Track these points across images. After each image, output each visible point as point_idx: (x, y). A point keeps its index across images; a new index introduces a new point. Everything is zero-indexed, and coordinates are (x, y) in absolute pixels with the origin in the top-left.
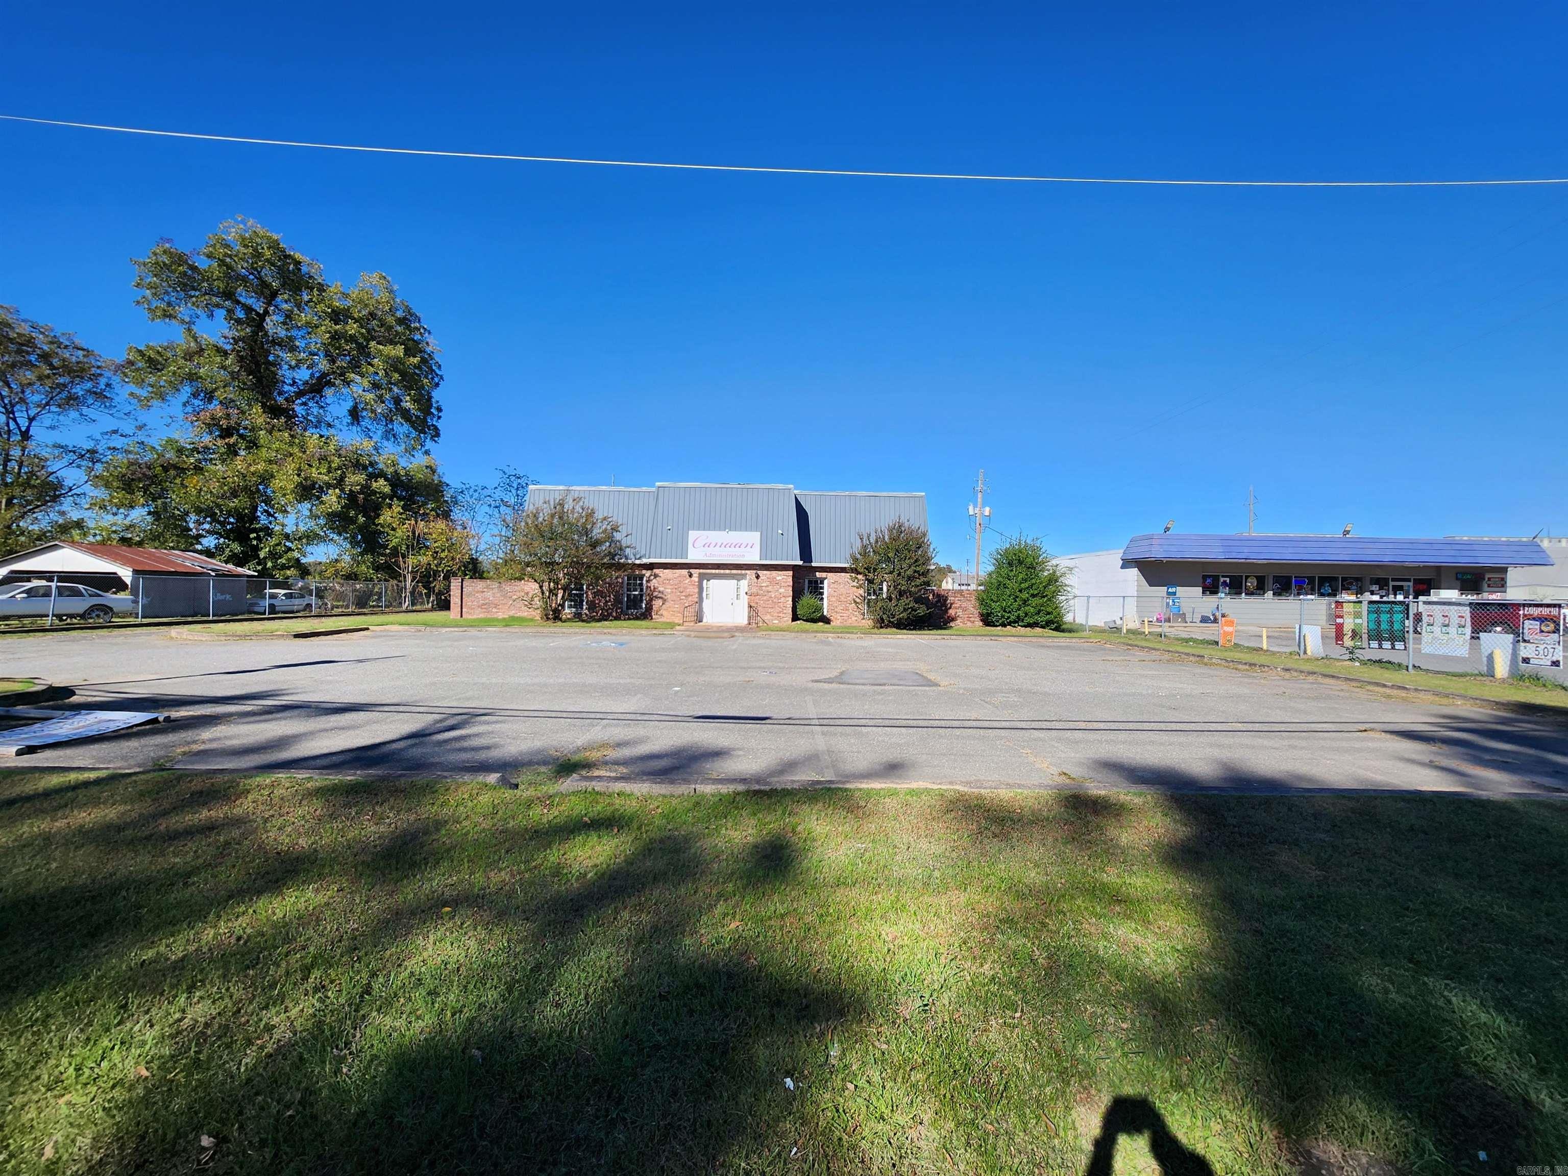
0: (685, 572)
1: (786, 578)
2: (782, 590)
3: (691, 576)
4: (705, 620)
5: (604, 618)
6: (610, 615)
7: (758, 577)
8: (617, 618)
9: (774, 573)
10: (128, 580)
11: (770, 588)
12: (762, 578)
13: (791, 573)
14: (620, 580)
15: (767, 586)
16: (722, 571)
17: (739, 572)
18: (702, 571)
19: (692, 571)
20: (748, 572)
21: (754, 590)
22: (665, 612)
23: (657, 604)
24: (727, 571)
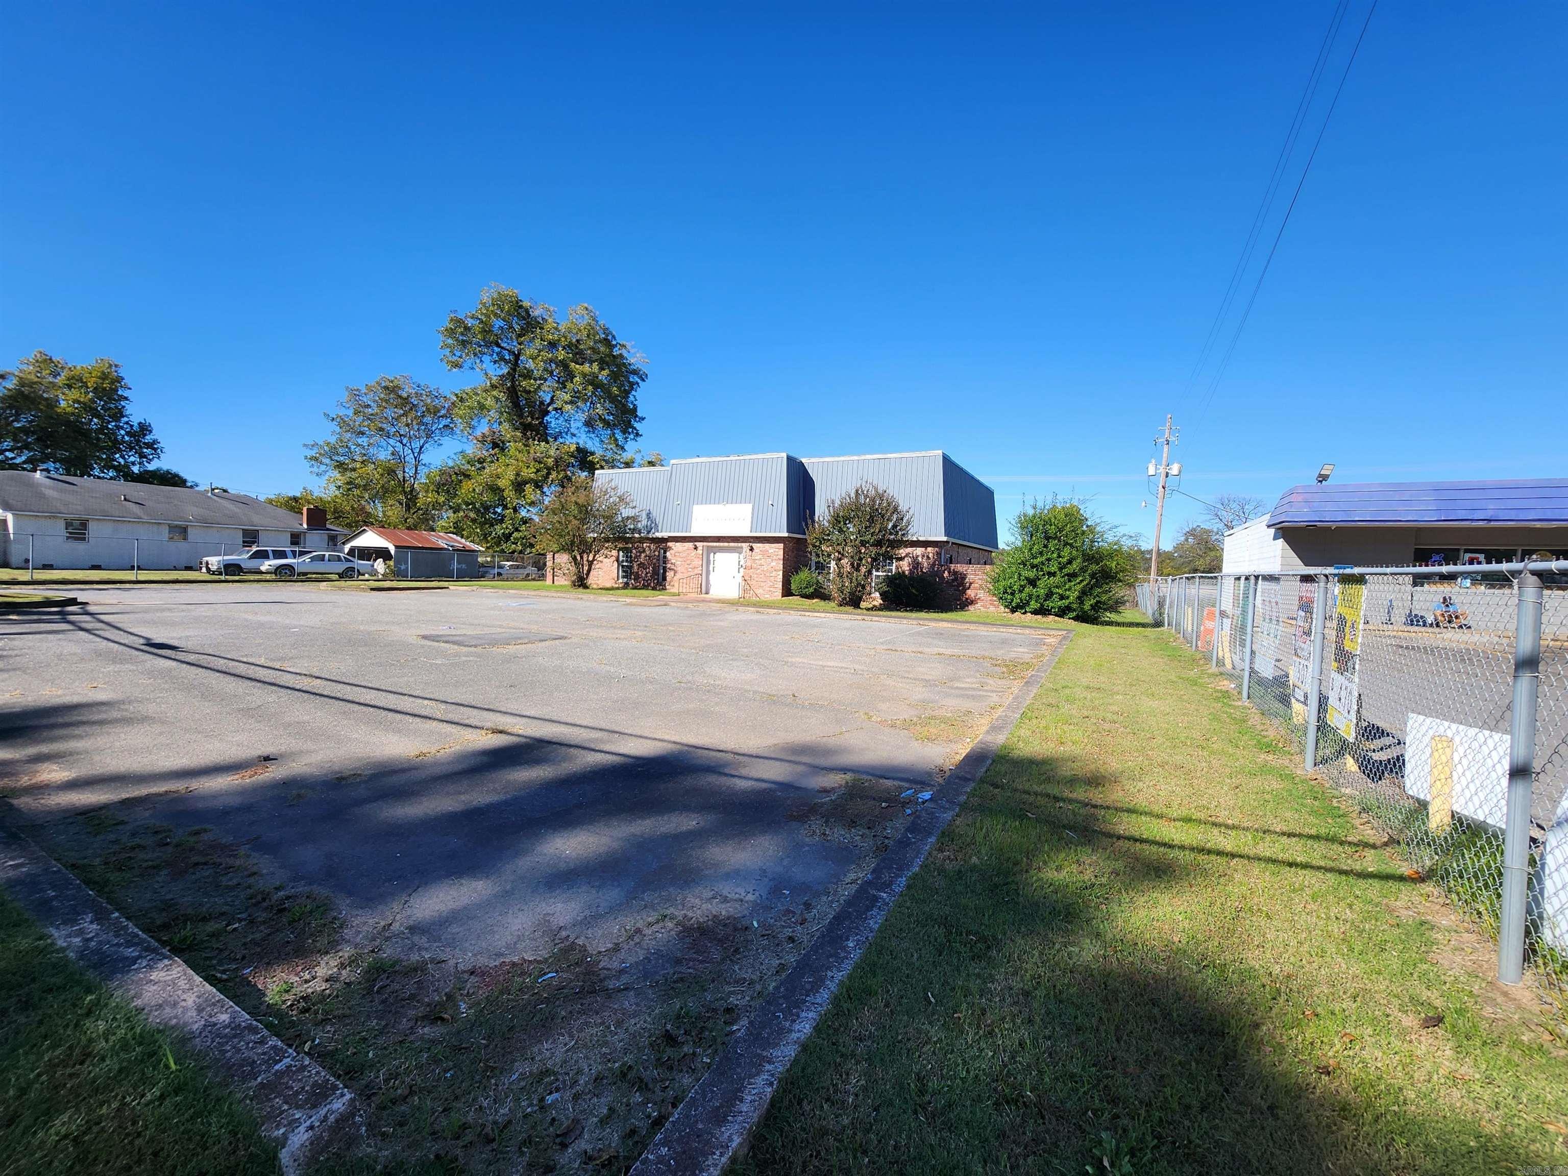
0: (691, 545)
1: (777, 550)
2: (774, 564)
3: (696, 548)
4: (711, 592)
5: (645, 587)
6: (649, 585)
7: (752, 549)
8: (654, 589)
9: (767, 546)
10: (393, 552)
11: (762, 562)
12: (756, 550)
13: (781, 546)
14: (657, 553)
15: (760, 559)
16: (721, 544)
17: (736, 544)
18: (705, 544)
19: (698, 544)
20: (743, 545)
21: (749, 564)
22: (674, 582)
23: (669, 575)
24: (726, 544)
